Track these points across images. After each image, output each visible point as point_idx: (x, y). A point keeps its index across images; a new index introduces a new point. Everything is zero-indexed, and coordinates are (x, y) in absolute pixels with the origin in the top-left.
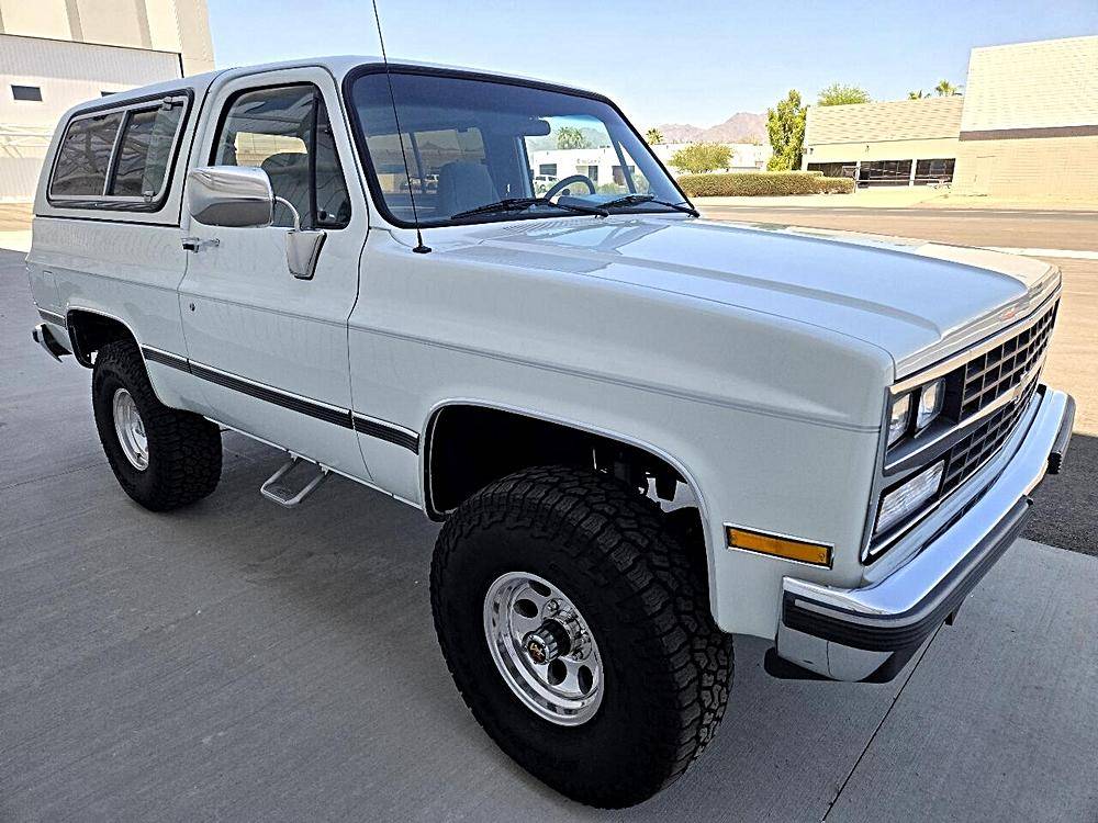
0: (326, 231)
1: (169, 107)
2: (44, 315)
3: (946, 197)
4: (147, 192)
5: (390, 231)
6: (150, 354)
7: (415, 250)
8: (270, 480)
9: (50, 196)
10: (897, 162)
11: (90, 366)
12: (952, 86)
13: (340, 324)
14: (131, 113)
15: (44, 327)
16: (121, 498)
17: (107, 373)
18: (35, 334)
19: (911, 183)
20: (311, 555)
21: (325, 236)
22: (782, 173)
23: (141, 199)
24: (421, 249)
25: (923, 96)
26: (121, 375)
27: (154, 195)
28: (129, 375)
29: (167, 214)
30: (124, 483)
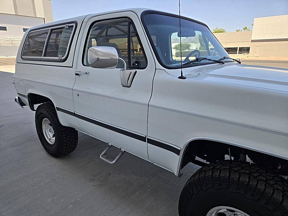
0: (136, 70)
1: (68, 27)
2: (19, 94)
3: (248, 57)
4: (60, 56)
5: (165, 70)
6: (59, 109)
7: (179, 78)
8: (103, 153)
9: (22, 57)
10: (234, 48)
11: (34, 110)
12: (247, 28)
13: (145, 105)
14: (52, 30)
15: (18, 97)
16: (44, 153)
17: (41, 113)
18: (16, 100)
19: (238, 53)
20: (110, 174)
21: (136, 72)
22: (203, 51)
23: (57, 58)
24: (182, 77)
25: (240, 31)
26: (47, 114)
27: (62, 57)
28: (50, 115)
29: (67, 63)
30: (45, 148)
